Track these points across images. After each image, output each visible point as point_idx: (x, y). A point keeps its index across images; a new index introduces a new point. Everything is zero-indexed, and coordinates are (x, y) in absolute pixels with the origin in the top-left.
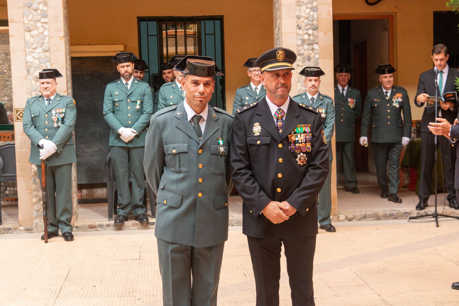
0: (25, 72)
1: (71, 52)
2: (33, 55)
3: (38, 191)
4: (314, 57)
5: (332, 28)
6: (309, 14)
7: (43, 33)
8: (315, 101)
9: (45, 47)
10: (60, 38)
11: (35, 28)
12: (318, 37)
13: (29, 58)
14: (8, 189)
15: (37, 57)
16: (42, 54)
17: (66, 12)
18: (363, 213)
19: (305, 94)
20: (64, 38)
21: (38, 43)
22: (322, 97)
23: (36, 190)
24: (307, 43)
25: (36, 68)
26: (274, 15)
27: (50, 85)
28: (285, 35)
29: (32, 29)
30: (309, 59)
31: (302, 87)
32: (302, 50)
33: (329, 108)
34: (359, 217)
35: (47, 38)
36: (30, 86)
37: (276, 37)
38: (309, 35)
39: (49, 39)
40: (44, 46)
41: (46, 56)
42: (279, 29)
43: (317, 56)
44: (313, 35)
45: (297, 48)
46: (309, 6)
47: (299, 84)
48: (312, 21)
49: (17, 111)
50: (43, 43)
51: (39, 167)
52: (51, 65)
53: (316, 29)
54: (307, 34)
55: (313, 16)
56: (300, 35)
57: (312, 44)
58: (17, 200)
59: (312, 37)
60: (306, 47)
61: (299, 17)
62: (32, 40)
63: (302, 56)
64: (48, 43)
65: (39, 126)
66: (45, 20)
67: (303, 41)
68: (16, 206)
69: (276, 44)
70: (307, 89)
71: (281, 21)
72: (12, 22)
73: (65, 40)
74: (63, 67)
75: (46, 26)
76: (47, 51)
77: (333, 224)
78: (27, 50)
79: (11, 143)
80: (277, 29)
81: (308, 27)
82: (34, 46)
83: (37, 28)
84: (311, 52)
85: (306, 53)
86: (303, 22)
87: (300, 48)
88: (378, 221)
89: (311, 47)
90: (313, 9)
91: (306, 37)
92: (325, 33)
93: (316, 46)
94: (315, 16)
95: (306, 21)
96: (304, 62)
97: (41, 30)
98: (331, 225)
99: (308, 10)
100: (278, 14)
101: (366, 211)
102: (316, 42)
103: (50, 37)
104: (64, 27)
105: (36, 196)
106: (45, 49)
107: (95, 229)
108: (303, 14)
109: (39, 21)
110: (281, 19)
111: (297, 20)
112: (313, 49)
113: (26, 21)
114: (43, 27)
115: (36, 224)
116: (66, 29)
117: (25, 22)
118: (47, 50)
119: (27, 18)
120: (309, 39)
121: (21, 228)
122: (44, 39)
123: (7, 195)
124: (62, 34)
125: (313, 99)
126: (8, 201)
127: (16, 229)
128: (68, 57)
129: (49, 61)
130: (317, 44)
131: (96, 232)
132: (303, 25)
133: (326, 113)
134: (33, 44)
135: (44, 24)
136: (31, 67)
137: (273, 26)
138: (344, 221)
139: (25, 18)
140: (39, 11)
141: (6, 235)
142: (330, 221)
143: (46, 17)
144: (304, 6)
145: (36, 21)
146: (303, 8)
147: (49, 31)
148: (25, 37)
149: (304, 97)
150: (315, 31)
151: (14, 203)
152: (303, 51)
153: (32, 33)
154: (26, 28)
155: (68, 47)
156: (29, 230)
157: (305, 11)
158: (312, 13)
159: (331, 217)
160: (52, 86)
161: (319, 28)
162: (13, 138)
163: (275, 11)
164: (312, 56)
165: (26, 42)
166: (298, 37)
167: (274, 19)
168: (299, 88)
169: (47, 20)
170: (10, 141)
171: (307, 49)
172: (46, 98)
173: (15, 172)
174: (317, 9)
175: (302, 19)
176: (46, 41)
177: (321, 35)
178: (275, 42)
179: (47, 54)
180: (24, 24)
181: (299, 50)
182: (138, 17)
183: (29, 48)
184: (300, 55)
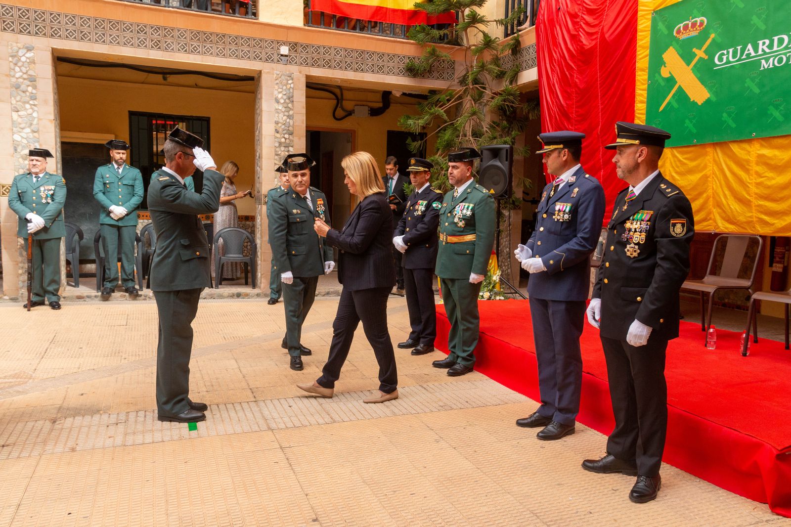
0: (12, 150)
1: (62, 137)
2: (21, 134)
3: (24, 263)
5: (305, 134)
6: (286, 120)
7: (31, 114)
9: (34, 127)
10: (50, 121)
11: (23, 109)
12: (293, 141)
13: (17, 137)
15: (25, 137)
16: (31, 134)
17: (56, 97)
18: (327, 290)
19: (280, 188)
20: (54, 121)
21: (26, 123)
23: (21, 262)
24: (283, 145)
25: (24, 148)
26: (256, 120)
27: (39, 163)
28: (264, 137)
29: (20, 110)
34: (323, 294)
35: (36, 119)
36: (17, 164)
37: (257, 138)
38: (286, 139)
39: (38, 120)
40: (32, 127)
41: (35, 137)
44: (289, 138)
45: (275, 149)
46: (286, 114)
47: (276, 180)
48: (289, 127)
50: (31, 124)
51: (26, 240)
52: (40, 145)
53: (291, 134)
54: (284, 137)
55: (289, 122)
56: (278, 138)
57: (288, 147)
59: (288, 141)
60: (283, 149)
61: (277, 123)
62: (20, 120)
63: (279, 156)
64: (38, 124)
65: (26, 202)
66: (34, 102)
67: (280, 143)
71: (261, 125)
73: (55, 124)
75: (35, 108)
76: (36, 132)
78: (14, 129)
80: (258, 132)
81: (285, 132)
82: (22, 126)
83: (26, 109)
86: (281, 127)
87: (278, 149)
89: (287, 149)
90: (289, 117)
91: (283, 140)
92: (300, 139)
93: (291, 149)
94: (291, 124)
95: (283, 127)
97: (30, 111)
99: (285, 118)
100: (259, 118)
101: (329, 289)
102: (292, 145)
103: (39, 119)
104: (55, 111)
105: (22, 268)
106: (34, 129)
107: (83, 300)
108: (281, 121)
109: (28, 103)
110: (262, 123)
111: (276, 125)
113: (14, 102)
114: (32, 108)
115: (22, 294)
116: (56, 113)
117: (12, 102)
118: (36, 130)
119: (15, 99)
120: (285, 142)
121: (6, 297)
122: (33, 120)
124: (52, 117)
128: (58, 140)
129: (38, 142)
130: (292, 147)
131: (84, 302)
132: (280, 130)
134: (20, 124)
135: (33, 106)
136: (18, 145)
137: (254, 129)
139: (13, 98)
140: (28, 94)
143: (35, 99)
144: (282, 113)
145: (25, 103)
146: (281, 115)
147: (38, 113)
148: (12, 116)
149: (279, 190)
150: (290, 136)
152: (280, 152)
153: (20, 113)
154: (13, 108)
155: (58, 130)
156: (14, 300)
157: (282, 118)
158: (288, 120)
160: (41, 164)
161: (294, 134)
163: (256, 116)
165: (13, 122)
166: (276, 140)
167: (256, 123)
169: (36, 103)
171: (284, 151)
172: (34, 176)
174: (293, 118)
175: (280, 125)
176: (35, 122)
177: (296, 139)
178: (256, 143)
179: (36, 134)
180: (11, 104)
181: (276, 151)
182: (129, 111)
183: (16, 127)
184: (277, 155)
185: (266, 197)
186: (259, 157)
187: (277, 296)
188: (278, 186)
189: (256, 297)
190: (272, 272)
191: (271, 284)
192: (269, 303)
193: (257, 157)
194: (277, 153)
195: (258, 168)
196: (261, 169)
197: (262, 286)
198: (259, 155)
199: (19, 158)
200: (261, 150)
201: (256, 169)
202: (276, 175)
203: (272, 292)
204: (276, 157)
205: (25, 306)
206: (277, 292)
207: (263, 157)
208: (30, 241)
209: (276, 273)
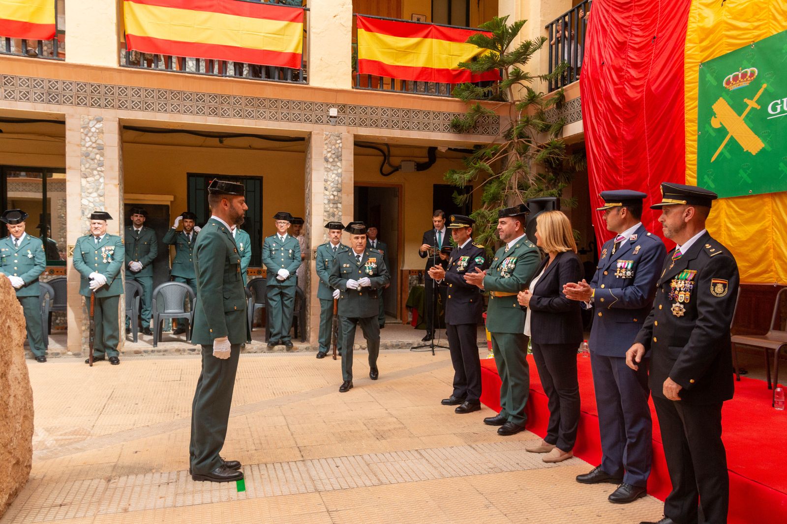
0: (80, 213)
1: (125, 199)
2: (89, 198)
3: (87, 320)
4: (338, 214)
5: (353, 191)
6: (334, 178)
7: (98, 180)
8: (337, 250)
10: (115, 185)
11: (91, 175)
12: (341, 198)
13: (85, 202)
14: (59, 318)
15: (92, 201)
16: (97, 198)
17: (121, 163)
19: (329, 244)
20: (118, 186)
21: (93, 188)
22: (343, 247)
23: (85, 319)
24: (332, 202)
26: (306, 178)
27: (100, 226)
28: (314, 195)
29: (88, 176)
30: (334, 215)
32: (328, 208)
35: (102, 185)
36: (84, 226)
37: (306, 196)
38: (334, 196)
39: (104, 185)
40: (99, 191)
41: (101, 201)
42: (309, 190)
43: (340, 213)
44: (337, 196)
45: (324, 206)
46: (335, 172)
48: (337, 185)
49: (71, 248)
50: (98, 189)
51: (88, 298)
53: (340, 191)
55: (338, 180)
56: (327, 195)
57: (337, 204)
58: (66, 328)
59: (336, 198)
60: (331, 205)
61: (326, 181)
62: (88, 185)
63: (328, 213)
64: (104, 189)
65: (89, 262)
66: (101, 169)
68: (66, 334)
69: (307, 202)
70: (331, 239)
71: (311, 183)
72: (70, 168)
73: (119, 188)
74: (117, 211)
75: (102, 174)
76: (101, 196)
78: (83, 194)
79: (64, 277)
80: (307, 190)
81: (334, 189)
82: (90, 191)
83: (94, 176)
84: (335, 210)
85: (331, 210)
86: (330, 185)
87: (326, 206)
88: (387, 350)
89: (335, 206)
90: (338, 175)
91: (332, 197)
92: (348, 195)
93: (339, 205)
94: (340, 182)
95: (332, 184)
96: (329, 217)
97: (97, 177)
99: (334, 176)
100: (309, 177)
102: (340, 201)
104: (119, 176)
105: (85, 324)
106: (100, 194)
107: (140, 355)
108: (330, 179)
109: (96, 169)
110: (311, 181)
111: (325, 183)
112: (337, 208)
113: (83, 169)
114: (99, 174)
115: (84, 349)
116: (120, 178)
119: (84, 166)
120: (334, 199)
121: (70, 353)
122: (100, 185)
123: (58, 324)
124: (117, 182)
125: (335, 248)
126: (58, 329)
127: (64, 354)
128: (122, 203)
129: (104, 205)
130: (340, 203)
131: (141, 357)
132: (329, 188)
134: (88, 189)
136: (85, 209)
137: (304, 187)
138: (358, 349)
139: (82, 166)
140: (96, 161)
141: (53, 359)
143: (102, 166)
145: (93, 169)
146: (330, 173)
147: (104, 178)
148: (81, 182)
149: (328, 246)
150: (339, 193)
151: (64, 331)
153: (88, 179)
154: (83, 175)
155: (122, 194)
156: (77, 355)
157: (331, 176)
158: (337, 178)
160: (102, 227)
161: (342, 191)
162: (65, 273)
163: (306, 175)
164: (336, 213)
165: (82, 187)
166: (325, 197)
167: (306, 181)
168: (325, 238)
169: (103, 169)
170: (63, 275)
171: (332, 208)
172: (95, 237)
173: (66, 303)
174: (341, 175)
175: (329, 183)
176: (101, 187)
177: (344, 196)
178: (306, 200)
179: (102, 198)
180: (81, 171)
181: (325, 208)
182: (187, 173)
183: (84, 192)
184: (325, 211)
185: (315, 252)
186: (309, 214)
187: (326, 350)
188: (327, 242)
189: (305, 350)
190: (320, 327)
191: (320, 338)
192: (318, 357)
193: (307, 214)
195: (308, 224)
196: (311, 226)
197: (311, 339)
198: (309, 211)
199: (85, 221)
200: (311, 206)
203: (320, 345)
204: (325, 214)
205: (87, 362)
206: (326, 346)
207: (313, 213)
208: (92, 299)
209: (325, 327)
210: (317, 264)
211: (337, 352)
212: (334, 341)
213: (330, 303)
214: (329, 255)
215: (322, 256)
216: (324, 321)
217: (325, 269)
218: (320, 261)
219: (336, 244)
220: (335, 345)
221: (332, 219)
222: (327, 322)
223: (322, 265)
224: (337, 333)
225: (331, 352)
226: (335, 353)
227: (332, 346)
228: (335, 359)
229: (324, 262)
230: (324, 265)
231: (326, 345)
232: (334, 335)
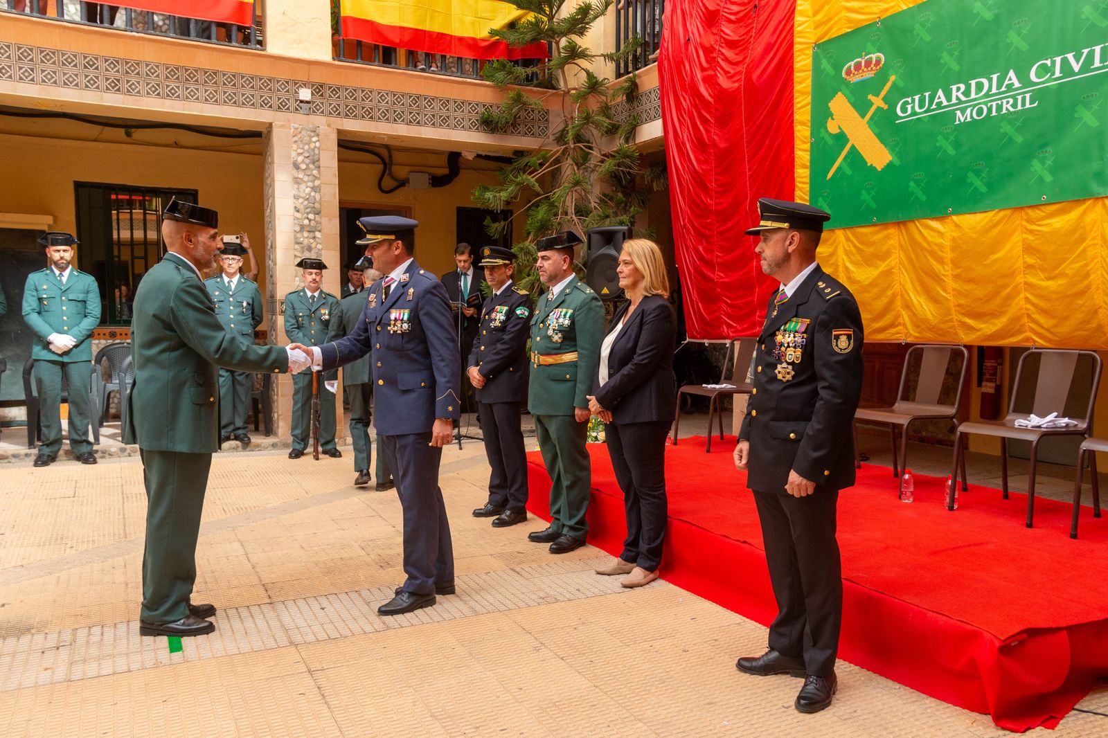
4: (316, 247)
5: (338, 213)
6: (309, 194)
8: (315, 299)
12: (320, 223)
19: (303, 290)
22: (325, 296)
26: (265, 193)
28: (279, 218)
30: (310, 249)
31: (300, 282)
32: (300, 238)
33: (334, 308)
37: (267, 219)
38: (310, 220)
42: (271, 211)
43: (319, 246)
44: (314, 220)
45: (295, 235)
46: (310, 184)
47: (297, 279)
48: (314, 204)
53: (318, 213)
54: (308, 218)
55: (314, 197)
56: (298, 219)
57: (314, 232)
59: (313, 223)
60: (306, 234)
61: (297, 198)
63: (301, 245)
69: (268, 229)
70: (307, 284)
71: (274, 201)
77: (337, 448)
80: (269, 210)
81: (308, 210)
84: (312, 241)
85: (306, 242)
86: (301, 203)
87: (298, 235)
89: (312, 235)
90: (314, 189)
91: (306, 222)
92: (330, 220)
93: (318, 234)
94: (318, 200)
95: (306, 203)
96: (303, 252)
98: (336, 449)
99: (308, 190)
100: (270, 191)
102: (319, 229)
107: (6, 461)
108: (302, 195)
110: (274, 197)
111: (295, 201)
112: (314, 238)
120: (309, 225)
125: (313, 297)
130: (320, 231)
131: (8, 464)
132: (302, 208)
133: (330, 314)
137: (263, 207)
142: (335, 444)
144: (304, 184)
146: (303, 187)
149: (301, 294)
150: (317, 216)
152: (302, 239)
157: (304, 191)
158: (313, 194)
159: (336, 440)
161: (322, 213)
163: (266, 189)
164: (313, 246)
166: (296, 222)
167: (265, 197)
171: (307, 237)
174: (320, 190)
175: (301, 200)
177: (325, 221)
178: (266, 226)
181: (296, 238)
182: (75, 182)
184: (298, 243)
185: (282, 303)
186: (272, 247)
187: (303, 446)
188: (300, 288)
189: (271, 448)
190: (294, 412)
191: (294, 428)
192: (291, 457)
193: (269, 247)
194: (298, 241)
195: (270, 262)
196: (275, 264)
197: (280, 431)
198: (272, 243)
200: (274, 235)
201: (267, 264)
202: (297, 272)
203: (294, 440)
204: (297, 246)
206: (302, 440)
207: (278, 246)
209: (300, 413)
210: (286, 321)
211: (320, 449)
212: (315, 433)
213: (307, 378)
214: (305, 307)
215: (294, 309)
216: (299, 405)
217: (298, 328)
218: (290, 316)
219: (314, 291)
220: (317, 440)
221: (307, 255)
222: (303, 405)
223: (294, 321)
224: (318, 421)
225: (310, 449)
226: (316, 451)
227: (311, 441)
228: (317, 459)
229: (296, 317)
230: (297, 322)
231: (304, 439)
232: (314, 424)
